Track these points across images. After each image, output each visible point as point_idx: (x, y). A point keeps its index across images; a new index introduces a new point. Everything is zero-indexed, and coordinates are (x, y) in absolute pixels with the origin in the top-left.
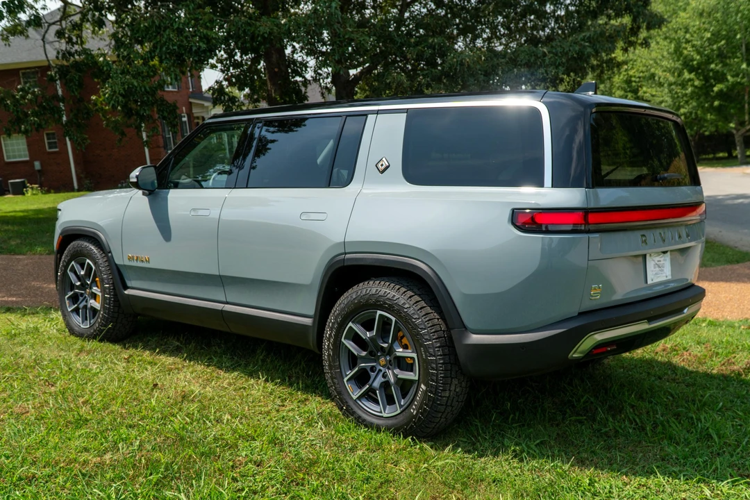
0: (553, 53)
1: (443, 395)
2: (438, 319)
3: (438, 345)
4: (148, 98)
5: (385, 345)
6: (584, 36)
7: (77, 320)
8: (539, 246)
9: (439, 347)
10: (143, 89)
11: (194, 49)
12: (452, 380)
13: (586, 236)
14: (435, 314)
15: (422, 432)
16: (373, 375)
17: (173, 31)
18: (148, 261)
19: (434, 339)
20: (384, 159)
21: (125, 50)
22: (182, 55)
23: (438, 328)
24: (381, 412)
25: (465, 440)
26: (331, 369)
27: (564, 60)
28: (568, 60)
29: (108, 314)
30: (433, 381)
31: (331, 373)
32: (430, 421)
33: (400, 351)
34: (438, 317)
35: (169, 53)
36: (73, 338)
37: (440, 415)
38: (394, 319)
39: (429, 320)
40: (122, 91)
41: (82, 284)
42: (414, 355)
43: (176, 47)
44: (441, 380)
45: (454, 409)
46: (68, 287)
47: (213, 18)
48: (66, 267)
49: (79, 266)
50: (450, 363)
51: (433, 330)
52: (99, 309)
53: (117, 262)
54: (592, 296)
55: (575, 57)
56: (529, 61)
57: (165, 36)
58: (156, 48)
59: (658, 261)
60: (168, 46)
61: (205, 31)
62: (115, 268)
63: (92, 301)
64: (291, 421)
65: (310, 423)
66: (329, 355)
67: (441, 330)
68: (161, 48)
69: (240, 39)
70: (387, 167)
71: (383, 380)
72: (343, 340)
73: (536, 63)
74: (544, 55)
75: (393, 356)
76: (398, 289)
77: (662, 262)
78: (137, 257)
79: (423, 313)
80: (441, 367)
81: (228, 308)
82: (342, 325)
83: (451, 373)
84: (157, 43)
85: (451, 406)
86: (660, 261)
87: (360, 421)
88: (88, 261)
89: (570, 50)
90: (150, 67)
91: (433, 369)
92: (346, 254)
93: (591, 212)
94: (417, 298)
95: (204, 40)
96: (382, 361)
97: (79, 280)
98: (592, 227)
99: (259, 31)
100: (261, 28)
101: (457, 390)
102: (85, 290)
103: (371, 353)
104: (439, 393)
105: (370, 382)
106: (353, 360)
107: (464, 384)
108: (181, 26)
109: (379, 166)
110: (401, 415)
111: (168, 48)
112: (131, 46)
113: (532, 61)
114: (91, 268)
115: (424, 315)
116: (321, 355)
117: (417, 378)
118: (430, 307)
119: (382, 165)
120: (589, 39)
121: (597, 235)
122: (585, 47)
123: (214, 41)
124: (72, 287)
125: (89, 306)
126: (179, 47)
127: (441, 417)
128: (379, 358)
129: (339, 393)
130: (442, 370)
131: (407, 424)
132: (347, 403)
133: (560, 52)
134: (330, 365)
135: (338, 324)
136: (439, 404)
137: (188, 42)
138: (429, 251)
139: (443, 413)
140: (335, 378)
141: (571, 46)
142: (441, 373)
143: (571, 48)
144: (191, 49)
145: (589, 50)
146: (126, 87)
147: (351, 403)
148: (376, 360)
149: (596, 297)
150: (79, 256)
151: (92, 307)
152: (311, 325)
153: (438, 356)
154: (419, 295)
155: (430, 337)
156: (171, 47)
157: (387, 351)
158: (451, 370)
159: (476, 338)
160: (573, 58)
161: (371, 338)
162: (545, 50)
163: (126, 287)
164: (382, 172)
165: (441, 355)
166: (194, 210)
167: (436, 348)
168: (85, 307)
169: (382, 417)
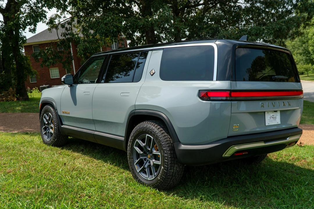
0: (268, 29)
1: (170, 171)
2: (170, 138)
3: (169, 149)
4: (93, 51)
5: (150, 149)
6: (282, 21)
7: (46, 137)
8: (209, 107)
9: (169, 150)
10: (92, 48)
11: (111, 31)
12: (174, 165)
13: (230, 102)
14: (169, 136)
15: (162, 187)
16: (145, 162)
17: (104, 24)
18: (69, 114)
19: (167, 147)
20: (153, 70)
21: (85, 32)
22: (107, 33)
23: (169, 142)
24: (147, 178)
25: (182, 192)
26: (130, 159)
27: (273, 32)
28: (275, 32)
29: (56, 135)
30: (166, 165)
31: (130, 161)
32: (165, 183)
33: (155, 152)
34: (170, 137)
35: (102, 33)
36: (44, 145)
37: (169, 180)
38: (152, 138)
39: (165, 139)
40: (83, 49)
41: (48, 123)
42: (160, 154)
43: (104, 31)
44: (169, 165)
45: (176, 178)
46: (43, 125)
47: (119, 19)
48: (43, 116)
49: (47, 116)
50: (173, 157)
51: (167, 143)
52: (53, 133)
53: (59, 114)
54: (234, 129)
55: (278, 30)
56: (257, 32)
57: (101, 26)
58: (97, 31)
59: (272, 115)
60: (102, 30)
61: (116, 24)
62: (58, 116)
63: (51, 130)
64: (113, 180)
65: (120, 181)
66: (129, 153)
67: (170, 143)
68: (99, 31)
69: (132, 27)
70: (154, 73)
71: (149, 164)
72: (134, 147)
73: (260, 34)
74: (264, 30)
75: (152, 154)
76: (154, 125)
77: (275, 116)
78: (65, 112)
79: (163, 135)
80: (169, 159)
81: (96, 133)
82: (134, 140)
83: (174, 162)
84: (98, 29)
85: (175, 176)
86: (274, 115)
87: (140, 182)
88: (50, 114)
89: (275, 27)
90: (95, 38)
91: (166, 160)
92: (136, 110)
93: (233, 92)
94: (161, 129)
95: (116, 27)
96: (149, 156)
97: (47, 122)
98: (233, 98)
99: (139, 24)
100: (140, 23)
101: (177, 169)
102: (49, 125)
103: (145, 153)
104: (169, 170)
105: (144, 165)
106: (138, 155)
107: (181, 167)
108: (107, 22)
109: (151, 73)
110: (155, 179)
111: (101, 31)
112: (88, 30)
113: (258, 32)
114: (51, 116)
115: (164, 136)
116: (127, 153)
117: (160, 164)
118: (167, 133)
119: (152, 72)
120: (284, 22)
121: (236, 102)
122: (283, 26)
123: (120, 28)
124: (45, 124)
125: (50, 132)
126: (106, 30)
127: (170, 181)
128: (147, 155)
129: (133, 170)
130: (170, 160)
131: (156, 183)
132: (135, 173)
133: (271, 28)
134: (129, 157)
135: (132, 140)
136: (168, 175)
137: (109, 28)
138: (166, 108)
139: (171, 179)
140: (131, 163)
141: (276, 25)
142: (169, 162)
143: (276, 26)
144: (110, 31)
145: (284, 27)
146: (84, 47)
147: (137, 174)
148: (147, 156)
149: (236, 130)
150: (47, 112)
151: (51, 132)
152: (124, 140)
153: (168, 154)
154: (163, 128)
155: (165, 146)
156: (103, 31)
157: (150, 151)
158: (174, 161)
159: (183, 147)
160: (277, 30)
161: (144, 146)
162: (264, 28)
163: (62, 124)
164: (152, 75)
165: (169, 154)
166: (84, 92)
167: (168, 150)
168: (49, 132)
169: (148, 180)
